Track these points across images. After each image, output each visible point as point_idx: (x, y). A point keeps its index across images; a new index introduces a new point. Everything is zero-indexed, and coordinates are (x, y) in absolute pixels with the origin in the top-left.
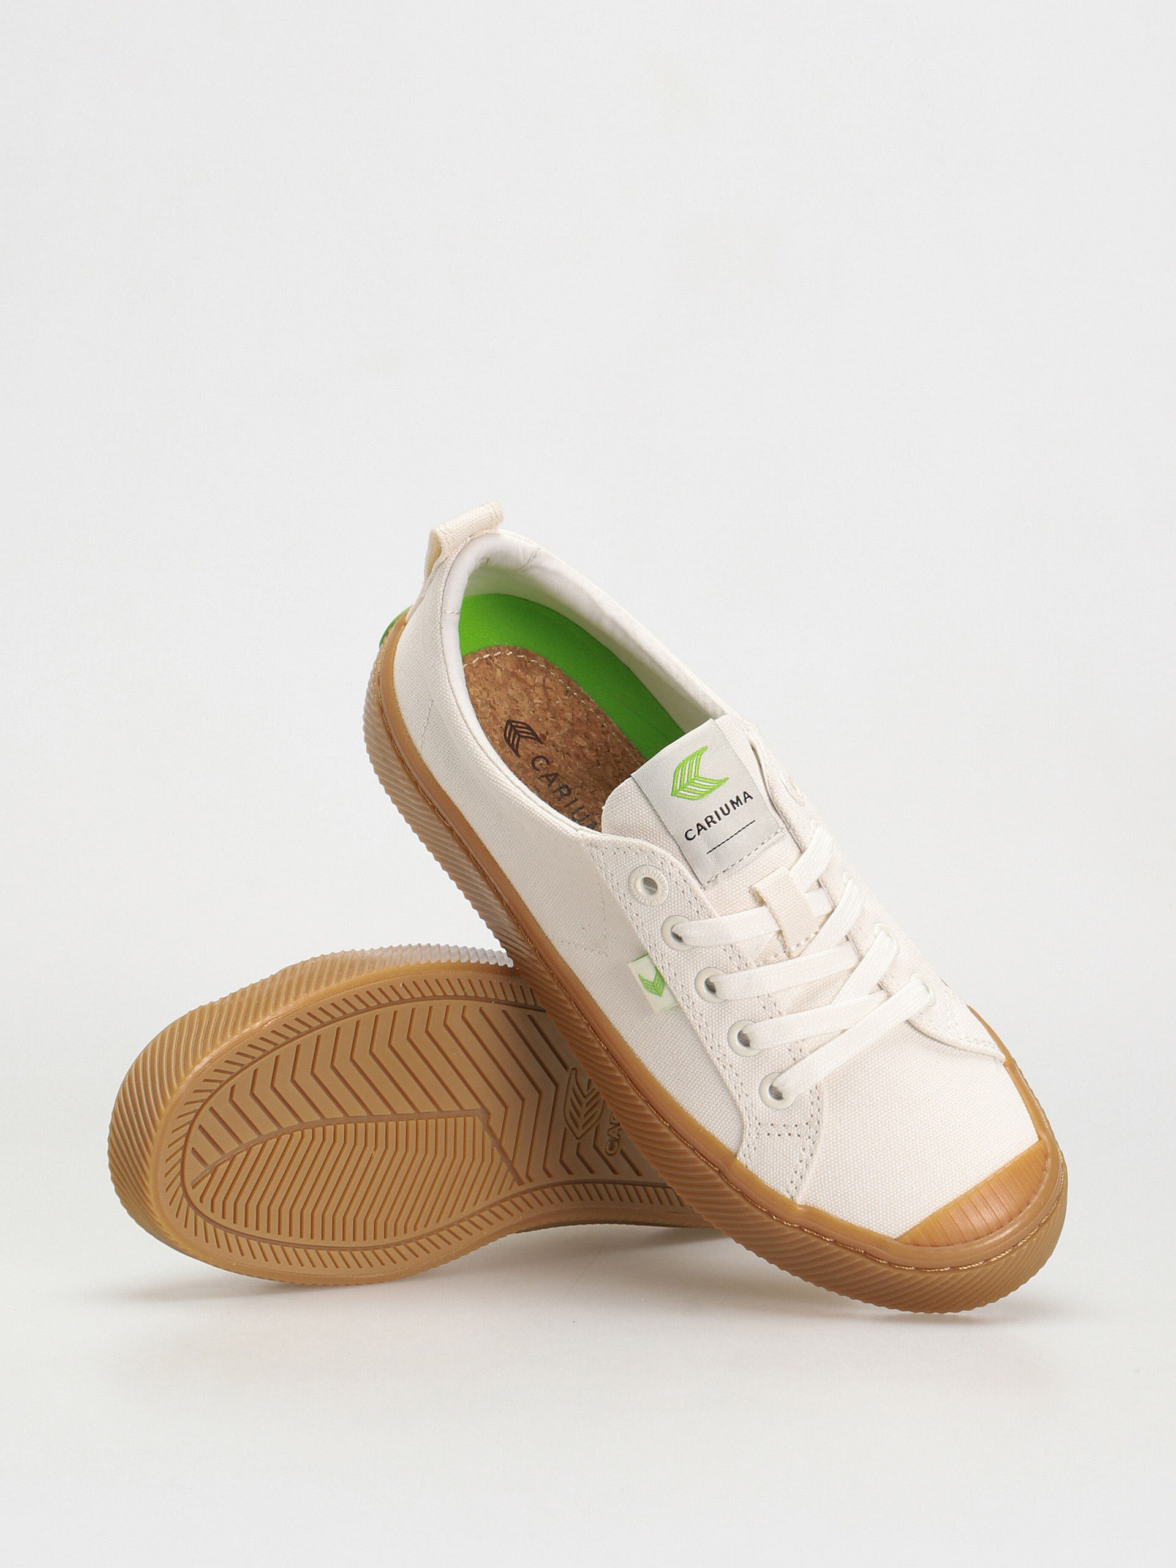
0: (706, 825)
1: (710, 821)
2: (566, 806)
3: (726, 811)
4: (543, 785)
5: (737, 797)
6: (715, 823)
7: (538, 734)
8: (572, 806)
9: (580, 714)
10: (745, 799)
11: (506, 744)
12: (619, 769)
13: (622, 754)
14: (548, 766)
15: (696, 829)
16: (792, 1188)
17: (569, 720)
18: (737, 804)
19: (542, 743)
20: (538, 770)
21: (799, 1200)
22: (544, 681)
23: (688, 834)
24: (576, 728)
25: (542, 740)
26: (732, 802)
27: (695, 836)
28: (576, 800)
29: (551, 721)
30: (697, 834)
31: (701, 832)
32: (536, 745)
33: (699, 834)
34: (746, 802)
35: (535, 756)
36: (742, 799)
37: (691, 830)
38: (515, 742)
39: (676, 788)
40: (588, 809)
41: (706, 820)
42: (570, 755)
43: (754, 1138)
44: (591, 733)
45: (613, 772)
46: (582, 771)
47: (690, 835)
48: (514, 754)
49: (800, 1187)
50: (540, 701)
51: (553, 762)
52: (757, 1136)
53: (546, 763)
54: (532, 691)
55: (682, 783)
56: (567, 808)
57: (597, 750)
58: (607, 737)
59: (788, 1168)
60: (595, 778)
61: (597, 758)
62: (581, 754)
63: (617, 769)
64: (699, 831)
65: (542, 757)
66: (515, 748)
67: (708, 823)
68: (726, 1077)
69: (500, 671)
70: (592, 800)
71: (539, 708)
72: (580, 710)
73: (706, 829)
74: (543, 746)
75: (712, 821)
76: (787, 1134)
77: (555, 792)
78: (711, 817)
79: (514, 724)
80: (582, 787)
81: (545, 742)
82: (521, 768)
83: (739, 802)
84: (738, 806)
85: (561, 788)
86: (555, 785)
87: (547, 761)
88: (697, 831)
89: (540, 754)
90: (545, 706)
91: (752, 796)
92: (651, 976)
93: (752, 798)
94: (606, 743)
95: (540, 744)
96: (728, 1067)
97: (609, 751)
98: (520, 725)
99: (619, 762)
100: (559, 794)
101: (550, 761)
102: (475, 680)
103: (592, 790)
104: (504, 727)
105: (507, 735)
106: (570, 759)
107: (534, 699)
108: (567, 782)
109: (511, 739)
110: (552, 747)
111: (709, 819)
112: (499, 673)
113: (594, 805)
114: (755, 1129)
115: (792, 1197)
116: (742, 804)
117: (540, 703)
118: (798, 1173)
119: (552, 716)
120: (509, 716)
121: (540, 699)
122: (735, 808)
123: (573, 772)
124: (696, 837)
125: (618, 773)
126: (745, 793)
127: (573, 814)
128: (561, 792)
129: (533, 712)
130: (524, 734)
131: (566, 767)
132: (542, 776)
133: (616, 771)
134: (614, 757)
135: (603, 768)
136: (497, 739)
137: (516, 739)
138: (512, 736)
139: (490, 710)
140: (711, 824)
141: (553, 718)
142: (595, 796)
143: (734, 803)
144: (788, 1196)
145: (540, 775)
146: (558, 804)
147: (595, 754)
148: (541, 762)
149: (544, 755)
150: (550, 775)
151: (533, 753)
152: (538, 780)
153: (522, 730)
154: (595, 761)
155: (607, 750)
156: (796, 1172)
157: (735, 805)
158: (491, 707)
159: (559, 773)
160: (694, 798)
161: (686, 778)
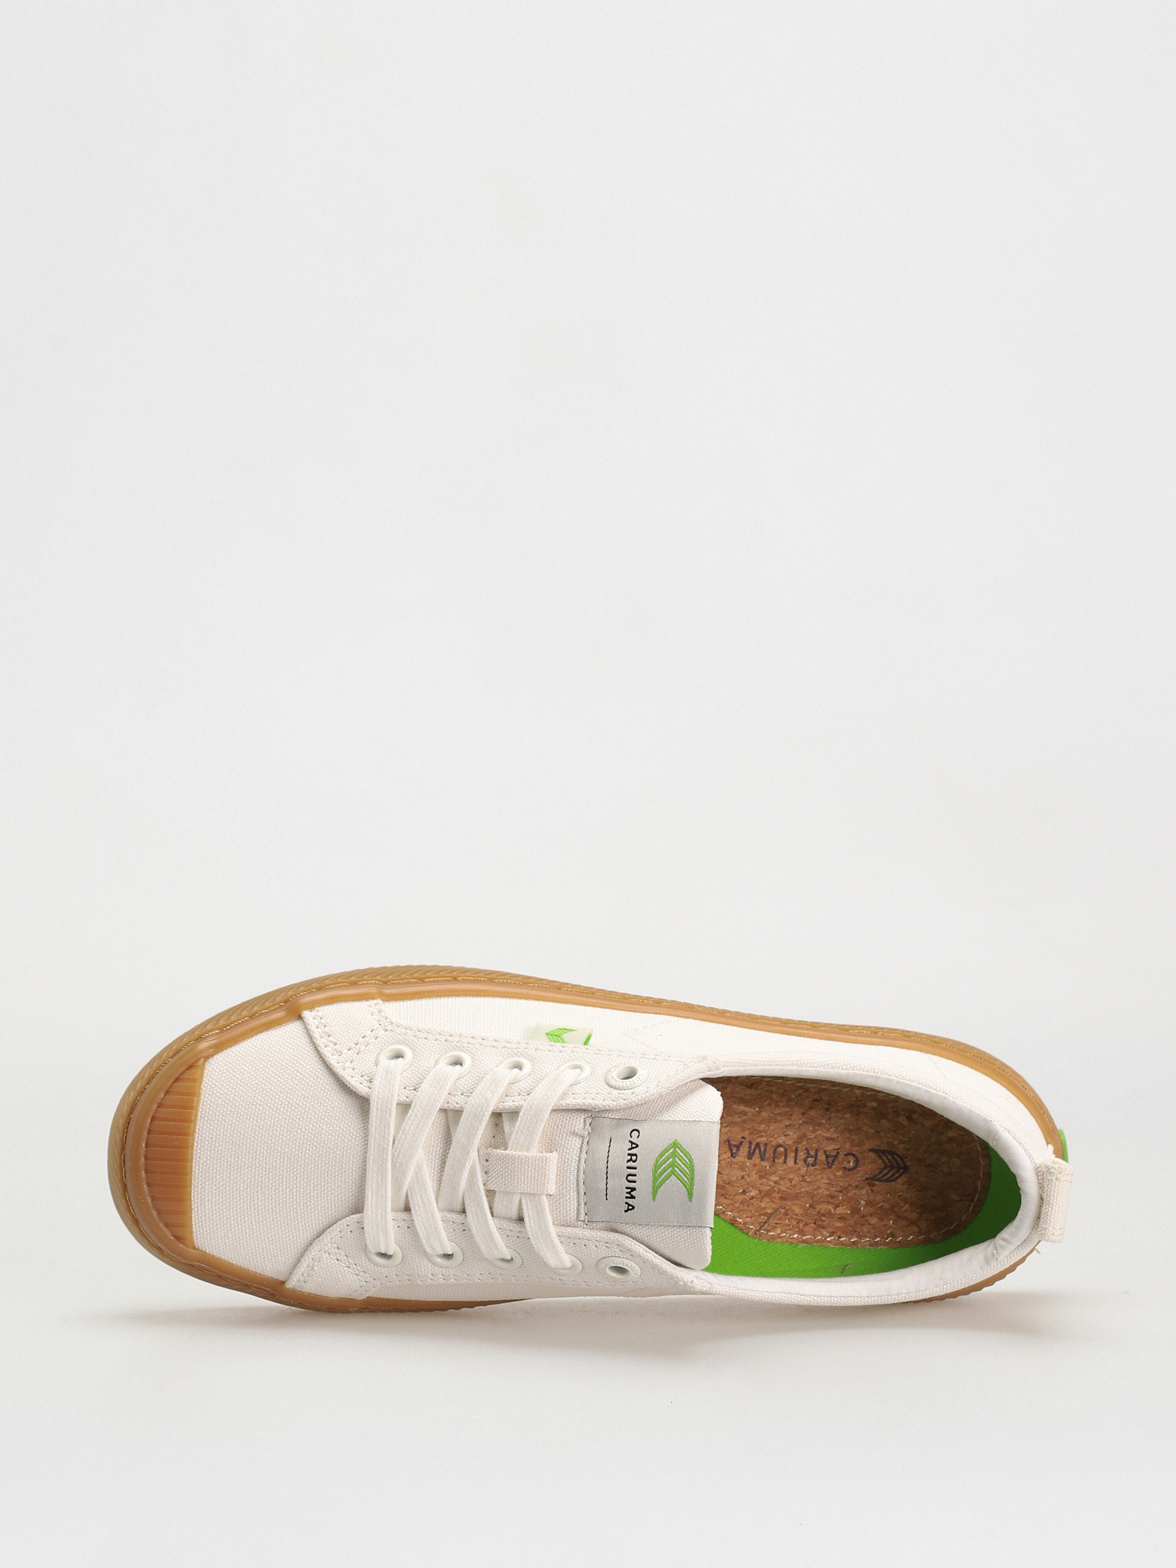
0: (633, 1151)
2: (797, 1149)
3: (630, 1178)
4: (830, 1148)
5: (634, 1198)
6: (628, 1161)
7: (877, 1183)
8: (793, 1154)
9: (865, 1230)
10: (629, 1205)
11: (889, 1149)
12: (792, 1218)
13: (802, 1231)
14: (843, 1166)
15: (635, 1142)
17: (869, 1217)
18: (629, 1193)
19: (867, 1179)
20: (846, 1155)
22: (918, 1227)
23: (637, 1132)
24: (857, 1216)
25: (869, 1181)
26: (633, 1189)
27: (631, 1137)
28: (795, 1162)
29: (879, 1203)
30: (631, 1140)
31: (630, 1144)
32: (869, 1173)
33: (630, 1141)
34: (626, 1203)
35: (860, 1163)
36: (630, 1201)
37: (638, 1137)
38: (884, 1158)
39: (678, 1148)
40: (780, 1164)
41: (635, 1155)
42: (839, 1192)
44: (842, 1225)
45: (793, 1211)
46: (816, 1189)
47: (634, 1133)
48: (876, 1148)
50: (904, 1209)
51: (844, 1173)
53: (847, 1166)
54: (918, 1210)
55: (678, 1156)
56: (794, 1148)
57: (824, 1216)
58: (828, 1232)
60: (800, 1193)
61: (817, 1210)
62: (831, 1201)
63: (793, 1216)
64: (632, 1143)
65: (854, 1168)
66: (880, 1154)
67: (632, 1155)
69: (956, 1199)
70: (785, 1174)
71: (899, 1203)
72: (868, 1232)
73: (629, 1150)
74: (864, 1178)
75: (631, 1160)
77: (817, 1151)
78: (635, 1161)
79: (901, 1171)
80: (803, 1176)
81: (866, 1182)
82: (859, 1142)
83: (629, 1196)
84: (627, 1193)
85: (816, 1158)
86: (822, 1157)
87: (849, 1170)
89: (859, 1169)
90: (896, 1209)
91: (627, 1213)
93: (626, 1211)
94: (823, 1228)
95: (867, 1176)
97: (815, 1223)
98: (897, 1175)
99: (798, 1223)
100: (812, 1153)
101: (847, 1172)
102: (964, 1172)
103: (794, 1182)
104: (905, 1160)
105: (896, 1157)
106: (835, 1189)
107: (910, 1206)
108: (817, 1169)
109: (890, 1157)
110: (857, 1183)
111: (634, 1158)
112: (955, 1197)
113: (779, 1172)
116: (627, 1198)
117: (902, 1207)
119: (884, 1207)
120: (911, 1174)
121: (906, 1211)
122: (627, 1188)
123: (822, 1181)
125: (790, 1214)
126: (634, 1208)
127: (786, 1150)
128: (811, 1157)
129: (899, 1196)
130: (886, 1171)
131: (830, 1180)
132: (838, 1153)
133: (793, 1214)
134: (806, 1223)
135: (804, 1207)
136: (899, 1146)
137: (887, 1161)
138: (892, 1160)
139: (928, 1162)
140: (630, 1157)
141: (881, 1207)
142: (786, 1180)
143: (632, 1191)
145: (841, 1153)
146: (804, 1145)
147: (822, 1211)
148: (851, 1164)
149: (855, 1171)
150: (833, 1161)
151: (864, 1164)
152: (838, 1147)
153: (891, 1173)
154: (816, 1206)
155: (817, 1223)
157: (630, 1190)
158: (929, 1166)
159: (830, 1170)
160: (659, 1158)
161: (679, 1162)
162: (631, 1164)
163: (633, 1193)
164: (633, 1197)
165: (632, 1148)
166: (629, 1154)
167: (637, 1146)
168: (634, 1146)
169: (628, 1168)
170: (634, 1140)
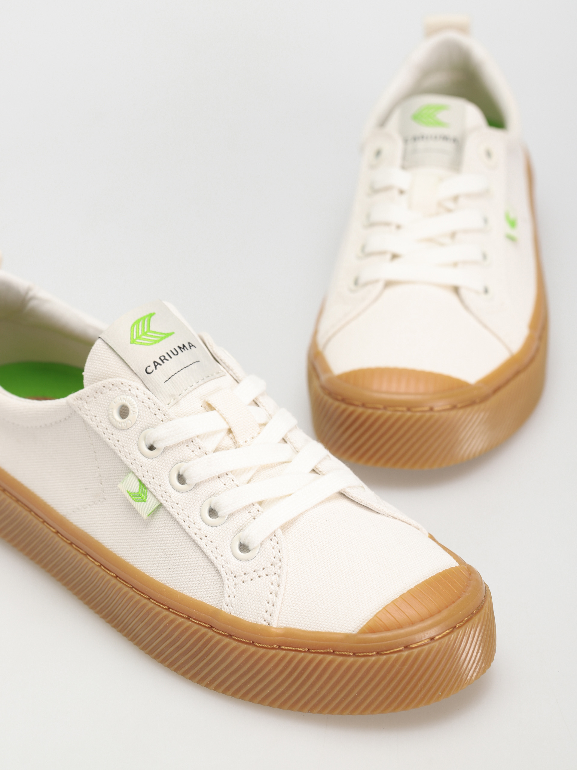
0: (160, 362)
1: (163, 359)
3: (175, 353)
6: (167, 360)
10: (190, 347)
15: (153, 365)
16: (267, 616)
18: (183, 348)
21: (274, 625)
23: (147, 370)
26: (180, 348)
30: (154, 369)
31: (157, 367)
33: (156, 369)
34: (191, 349)
36: (187, 346)
37: (149, 366)
39: (133, 338)
41: (160, 358)
43: (233, 588)
47: (149, 370)
49: (274, 612)
52: (235, 586)
55: (138, 334)
59: (262, 600)
64: (156, 366)
67: (162, 361)
68: (203, 546)
73: (161, 365)
75: (165, 359)
76: (257, 577)
78: (164, 356)
83: (185, 348)
84: (185, 350)
88: (154, 367)
91: (196, 346)
92: (135, 487)
96: (204, 537)
111: (163, 358)
114: (232, 581)
115: (269, 624)
116: (187, 349)
118: (270, 602)
122: (182, 352)
124: (154, 371)
126: (189, 343)
140: (165, 361)
144: (265, 624)
156: (268, 603)
157: (182, 349)
160: (149, 344)
161: (140, 331)
162: (167, 357)
163: (182, 346)
164: (184, 346)
165: (158, 364)
166: (164, 363)
167: (154, 362)
168: (156, 364)
169: (171, 358)
170: (153, 367)
